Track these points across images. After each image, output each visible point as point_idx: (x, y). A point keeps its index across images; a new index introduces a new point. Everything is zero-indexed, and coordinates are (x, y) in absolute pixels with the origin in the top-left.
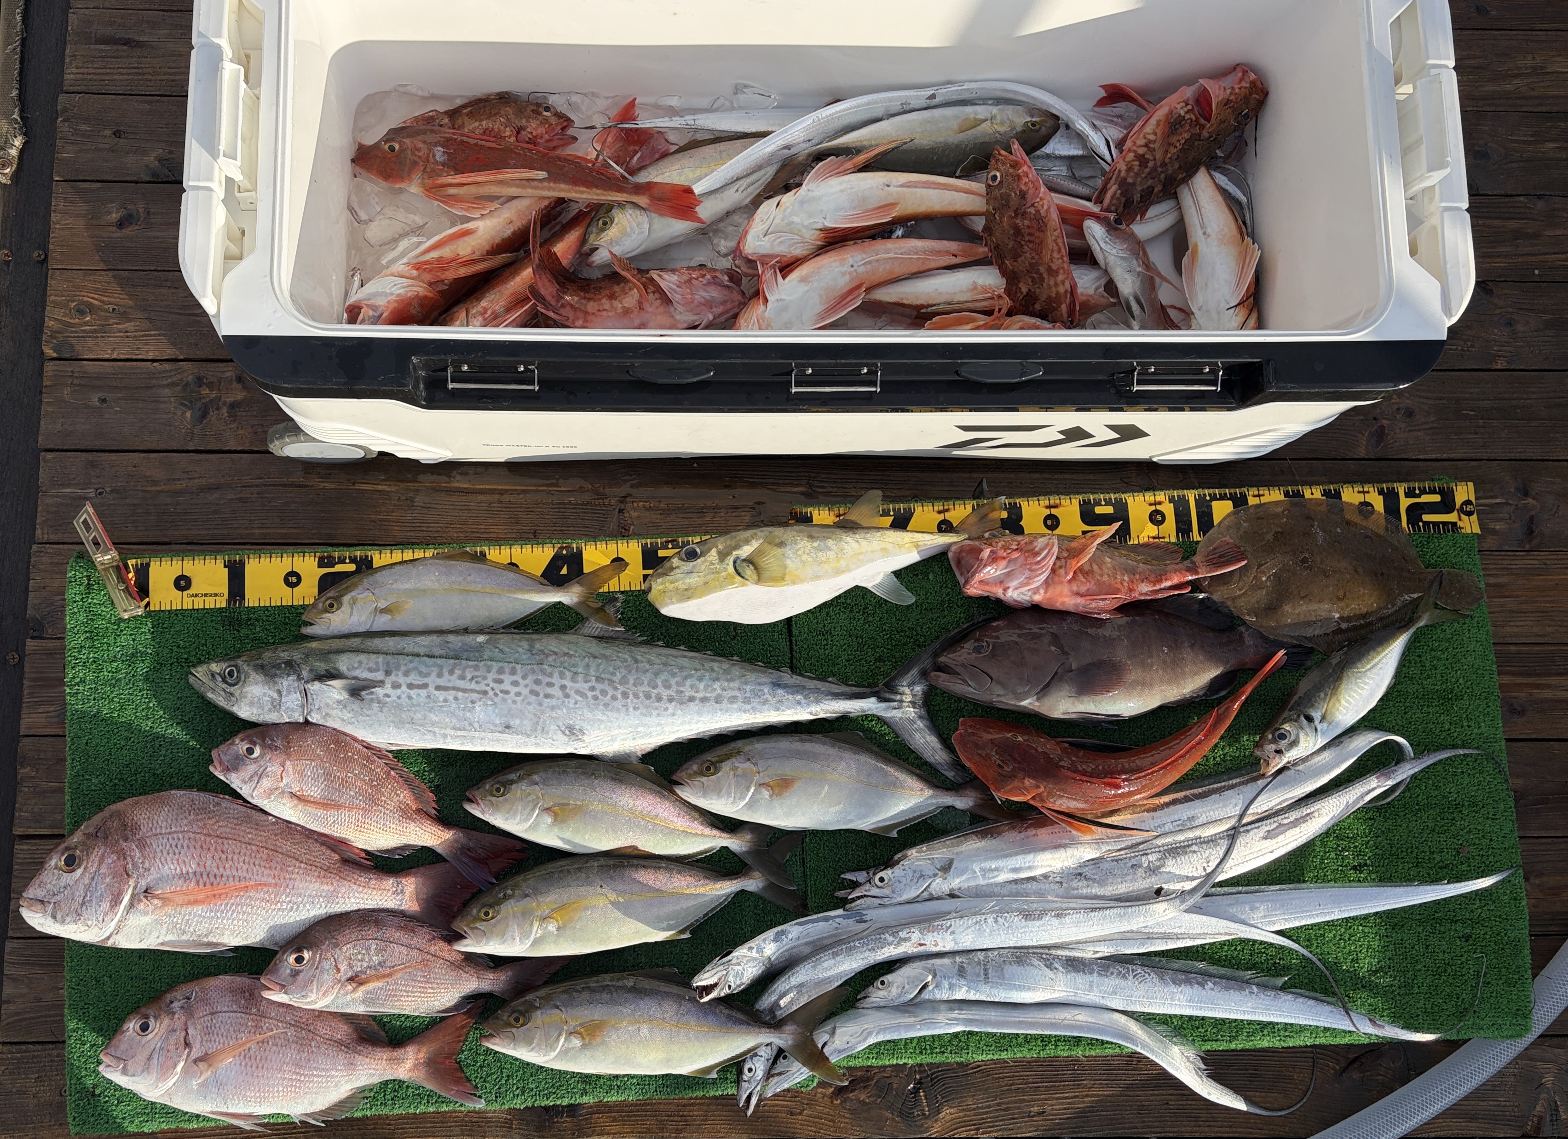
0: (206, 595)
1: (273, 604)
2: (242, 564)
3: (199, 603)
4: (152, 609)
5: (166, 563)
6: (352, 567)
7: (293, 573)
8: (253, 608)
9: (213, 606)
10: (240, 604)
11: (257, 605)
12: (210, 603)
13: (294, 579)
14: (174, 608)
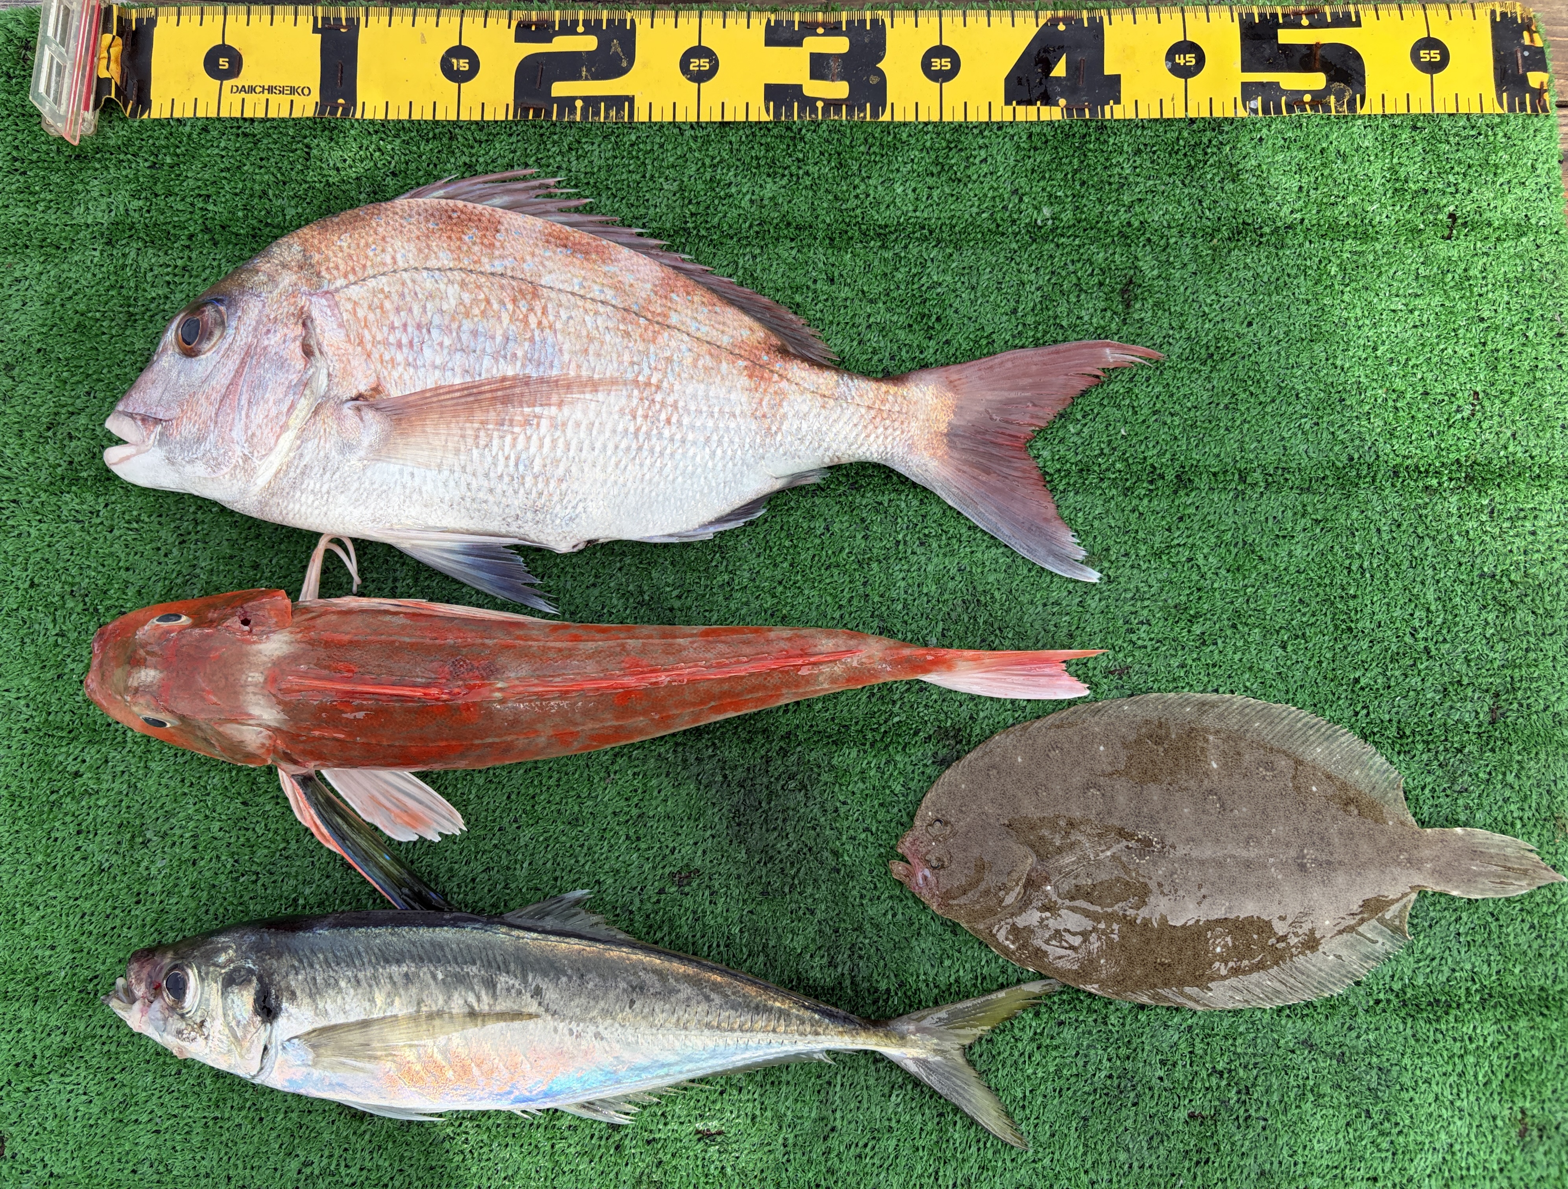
0: (271, 90)
1: (416, 116)
2: (353, 26)
3: (254, 108)
4: (155, 114)
5: (190, 17)
6: (588, 43)
7: (460, 51)
8: (372, 122)
9: (285, 114)
10: (346, 112)
11: (380, 116)
12: (279, 108)
13: (463, 65)
14: (201, 114)
